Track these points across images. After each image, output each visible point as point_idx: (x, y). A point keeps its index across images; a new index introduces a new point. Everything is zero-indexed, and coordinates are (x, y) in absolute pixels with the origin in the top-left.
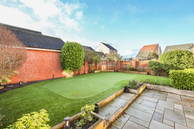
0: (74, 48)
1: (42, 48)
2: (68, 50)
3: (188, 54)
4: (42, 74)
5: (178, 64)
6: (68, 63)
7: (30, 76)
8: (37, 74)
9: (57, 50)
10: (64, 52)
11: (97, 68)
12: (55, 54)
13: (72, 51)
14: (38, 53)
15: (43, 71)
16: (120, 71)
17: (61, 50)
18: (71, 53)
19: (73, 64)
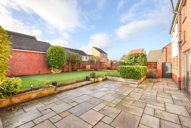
0: (57, 50)
1: (30, 50)
2: (52, 52)
3: (142, 56)
4: (30, 70)
5: (135, 63)
6: (52, 62)
7: (20, 72)
8: (26, 70)
9: (43, 52)
10: (48, 53)
11: (80, 67)
12: (41, 55)
13: (55, 53)
14: (27, 54)
15: (32, 68)
16: (99, 70)
17: (46, 52)
18: (54, 54)
19: (56, 63)
